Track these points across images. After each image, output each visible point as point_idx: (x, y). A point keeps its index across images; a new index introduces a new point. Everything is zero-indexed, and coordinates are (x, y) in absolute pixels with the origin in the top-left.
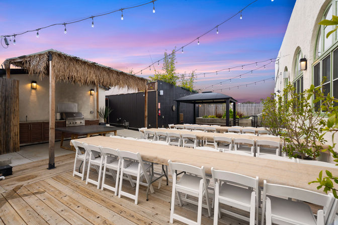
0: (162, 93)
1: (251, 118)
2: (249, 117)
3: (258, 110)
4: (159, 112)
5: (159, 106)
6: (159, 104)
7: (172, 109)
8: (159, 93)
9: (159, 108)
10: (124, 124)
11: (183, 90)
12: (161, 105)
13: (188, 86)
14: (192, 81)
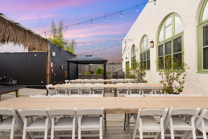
0: (54, 54)
3: (114, 69)
4: (52, 70)
5: (52, 65)
7: (61, 68)
8: (51, 54)
9: (52, 66)
10: (10, 83)
11: (67, 53)
12: (53, 64)
13: (70, 51)
14: (73, 47)
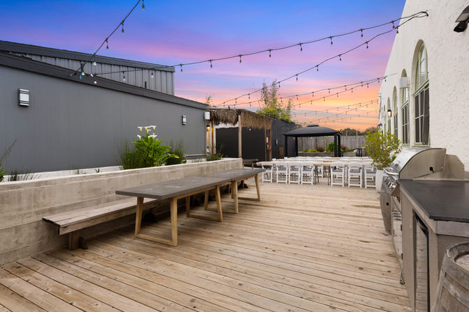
1: (355, 151)
2: (353, 150)
6: (267, 138)
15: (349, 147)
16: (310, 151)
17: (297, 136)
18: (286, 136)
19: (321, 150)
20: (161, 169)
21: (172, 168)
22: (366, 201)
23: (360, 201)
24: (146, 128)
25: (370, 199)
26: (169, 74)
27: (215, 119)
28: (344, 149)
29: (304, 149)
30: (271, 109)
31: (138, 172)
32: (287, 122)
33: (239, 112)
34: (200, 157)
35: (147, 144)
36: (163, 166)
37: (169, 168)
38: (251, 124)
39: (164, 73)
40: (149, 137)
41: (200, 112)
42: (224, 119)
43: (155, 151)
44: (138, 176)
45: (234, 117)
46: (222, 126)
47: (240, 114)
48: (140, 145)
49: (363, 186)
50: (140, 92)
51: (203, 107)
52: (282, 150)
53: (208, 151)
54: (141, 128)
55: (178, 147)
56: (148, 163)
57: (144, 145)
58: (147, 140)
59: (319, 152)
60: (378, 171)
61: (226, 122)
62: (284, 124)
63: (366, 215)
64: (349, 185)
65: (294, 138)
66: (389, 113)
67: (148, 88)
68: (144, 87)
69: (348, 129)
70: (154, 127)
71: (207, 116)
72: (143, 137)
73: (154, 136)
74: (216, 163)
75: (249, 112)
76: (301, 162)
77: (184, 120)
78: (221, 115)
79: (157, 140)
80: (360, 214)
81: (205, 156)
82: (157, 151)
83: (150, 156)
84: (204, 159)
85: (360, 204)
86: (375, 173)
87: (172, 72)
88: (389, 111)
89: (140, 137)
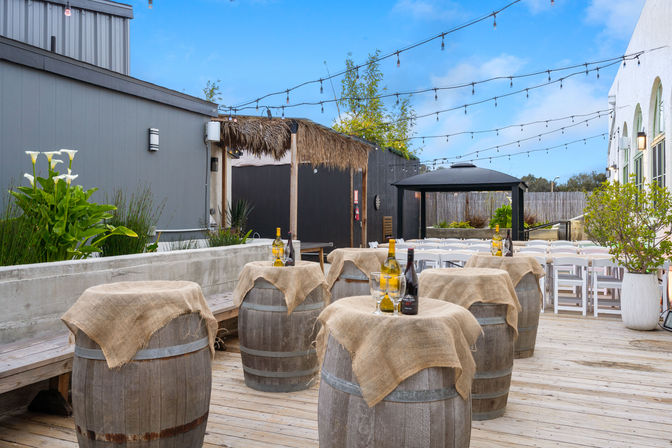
1: (555, 227)
2: (550, 225)
5: (356, 198)
6: (356, 192)
9: (356, 202)
12: (360, 194)
15: (541, 218)
16: (452, 226)
17: (424, 189)
18: (401, 188)
19: (478, 224)
20: (86, 266)
21: (118, 264)
22: (605, 351)
23: (590, 349)
24: (49, 154)
25: (613, 345)
26: (117, 23)
27: (232, 141)
28: (531, 221)
29: (440, 221)
30: (366, 124)
31: (19, 275)
32: (400, 155)
33: (293, 125)
34: (192, 236)
35: (49, 198)
36: (95, 259)
37: (109, 265)
38: (322, 156)
39: (103, 21)
40: (56, 179)
41: (194, 122)
42: (256, 142)
43: (72, 217)
44: (18, 287)
45: (280, 139)
46: (247, 158)
47: (296, 132)
48: (30, 201)
49: (590, 311)
50: (38, 62)
51: (202, 110)
52: (389, 221)
53: (212, 220)
54: (34, 155)
55: (135, 208)
56: (52, 249)
57: (42, 201)
58: (49, 187)
59: (474, 226)
60: (627, 276)
61: (259, 148)
62: (394, 160)
63: (615, 388)
64: (557, 308)
65: (417, 195)
66: (642, 139)
67: (59, 50)
68: (49, 49)
69: (531, 178)
70: (72, 153)
71: (214, 132)
72: (39, 180)
73: (70, 177)
74: (235, 251)
75: (317, 127)
76: (440, 251)
77: (155, 139)
78: (247, 131)
79: (79, 187)
80: (601, 386)
81: (205, 234)
82: (78, 218)
83: (58, 231)
84: (202, 242)
85: (595, 359)
86: (621, 280)
87: (124, 18)
88: (642, 134)
89: (31, 178)
